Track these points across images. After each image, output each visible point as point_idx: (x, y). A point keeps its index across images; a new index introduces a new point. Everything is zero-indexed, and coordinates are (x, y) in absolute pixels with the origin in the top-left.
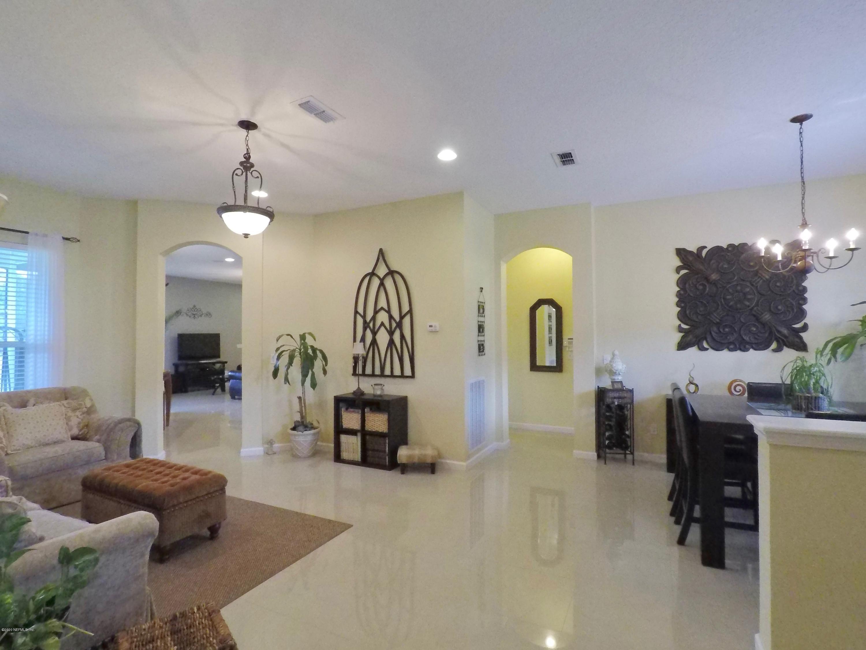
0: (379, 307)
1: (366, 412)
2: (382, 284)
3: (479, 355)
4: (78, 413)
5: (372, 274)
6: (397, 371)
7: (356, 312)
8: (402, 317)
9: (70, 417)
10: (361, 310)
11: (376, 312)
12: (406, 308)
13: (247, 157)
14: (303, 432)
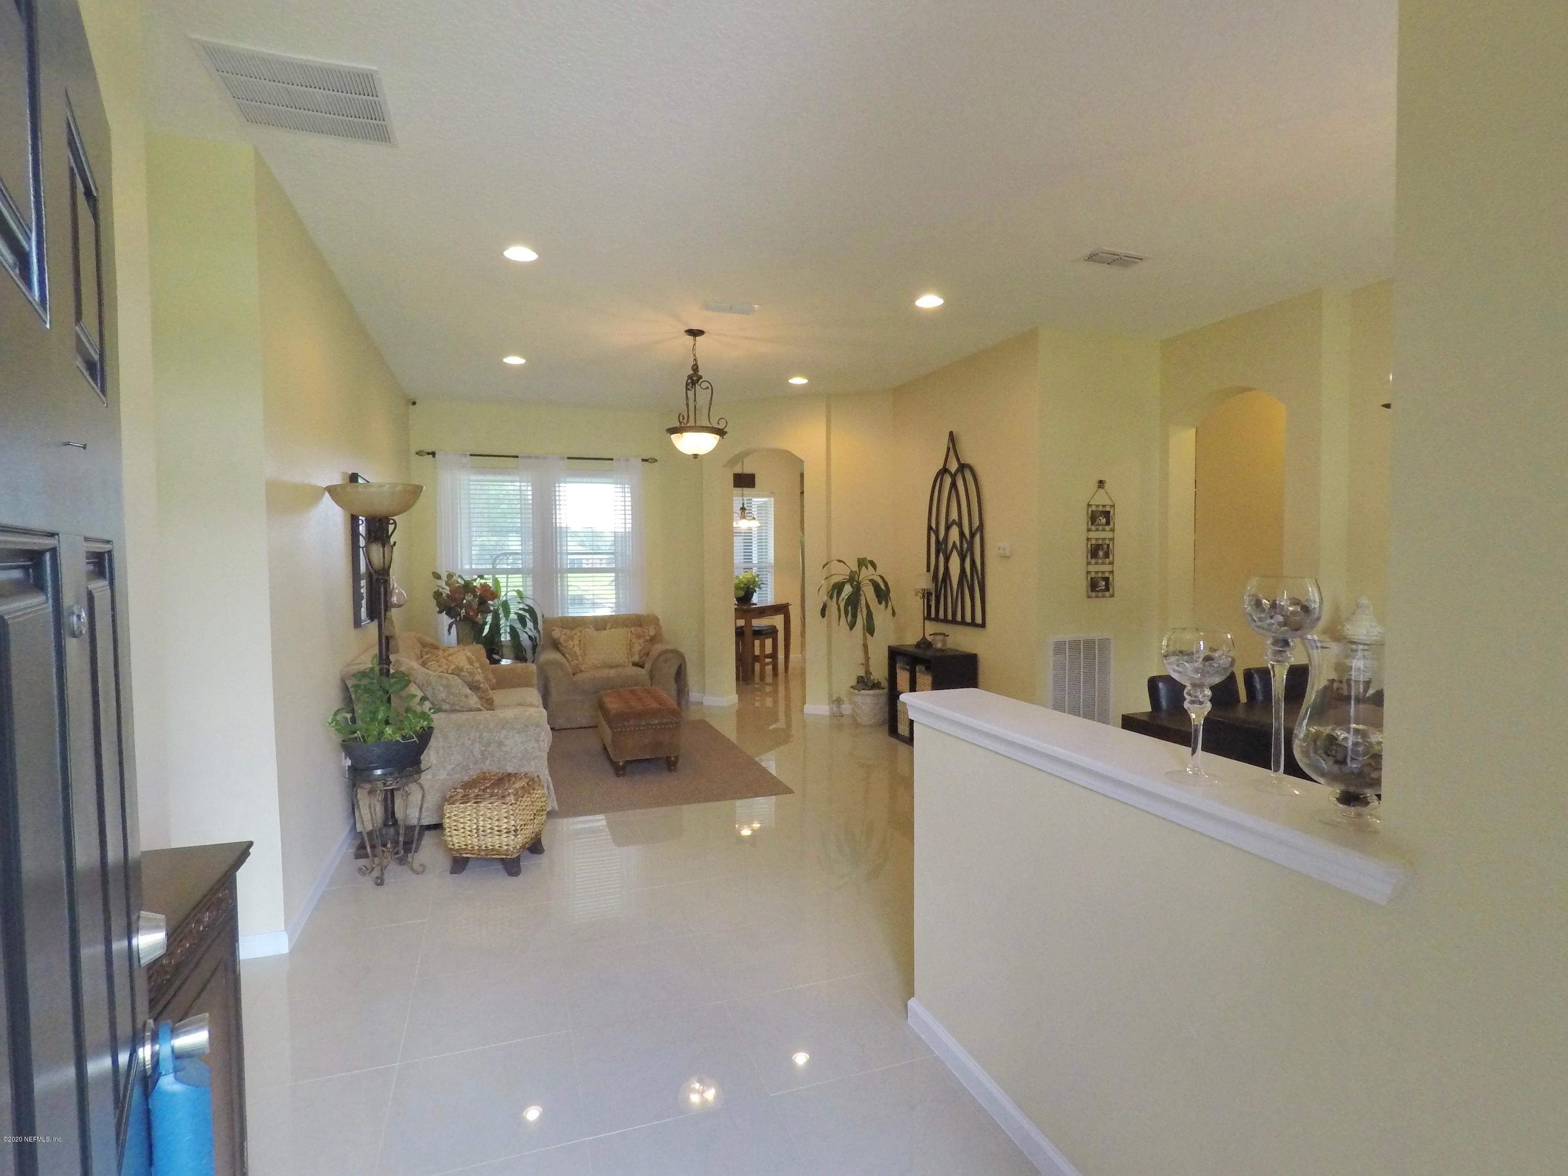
0: (951, 520)
1: (917, 671)
2: (954, 485)
3: (1089, 597)
4: (641, 641)
5: (944, 471)
6: (968, 619)
7: (930, 528)
8: (973, 535)
9: (634, 643)
10: (934, 526)
11: (948, 528)
12: (976, 523)
13: (695, 368)
14: (859, 691)
